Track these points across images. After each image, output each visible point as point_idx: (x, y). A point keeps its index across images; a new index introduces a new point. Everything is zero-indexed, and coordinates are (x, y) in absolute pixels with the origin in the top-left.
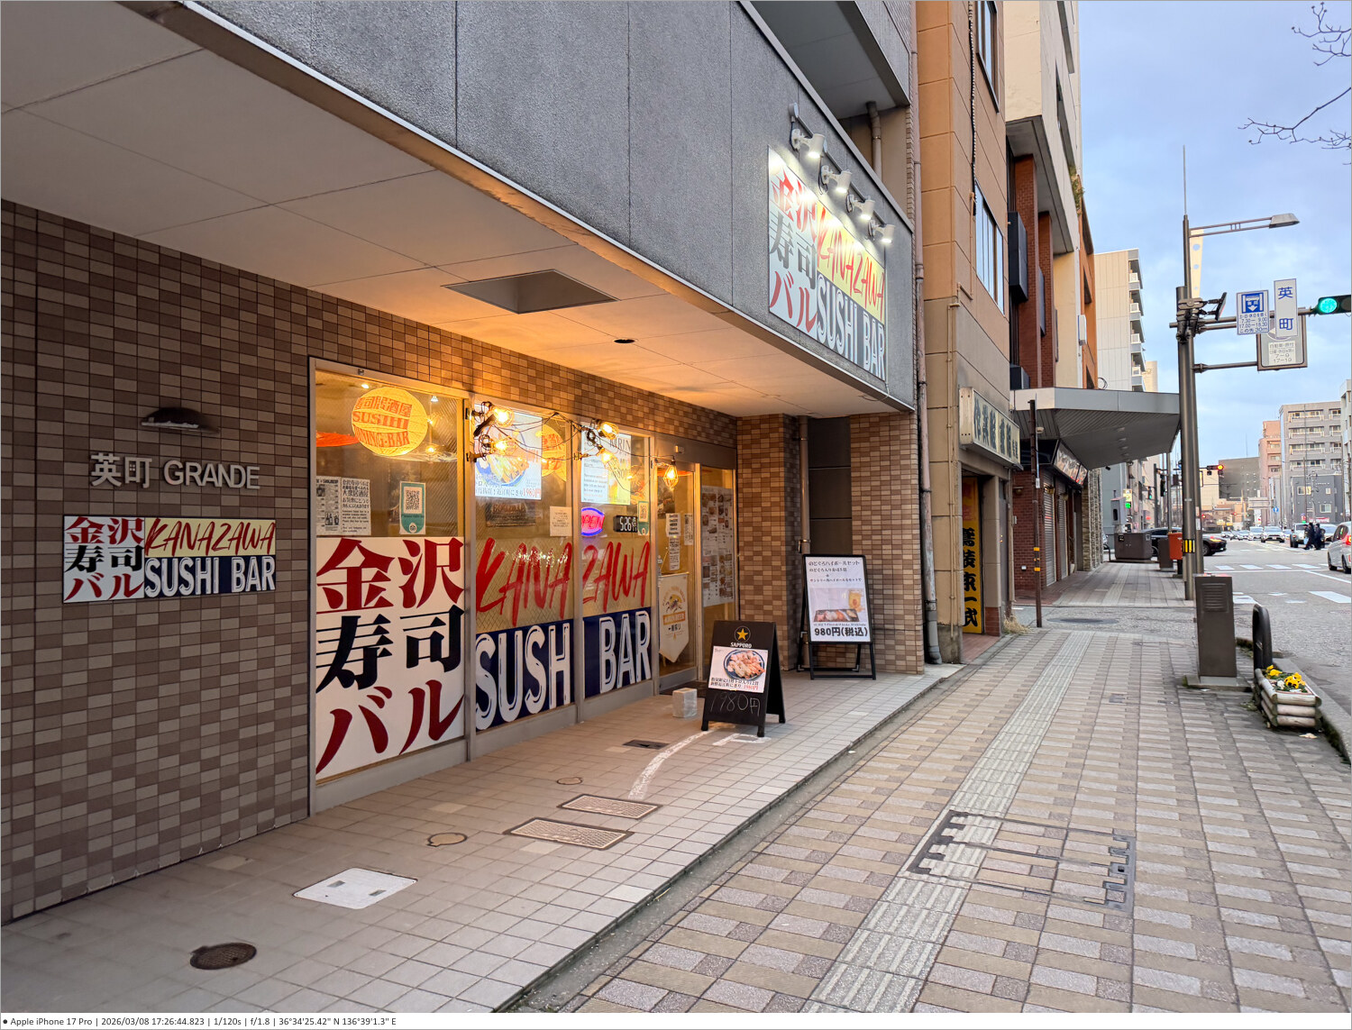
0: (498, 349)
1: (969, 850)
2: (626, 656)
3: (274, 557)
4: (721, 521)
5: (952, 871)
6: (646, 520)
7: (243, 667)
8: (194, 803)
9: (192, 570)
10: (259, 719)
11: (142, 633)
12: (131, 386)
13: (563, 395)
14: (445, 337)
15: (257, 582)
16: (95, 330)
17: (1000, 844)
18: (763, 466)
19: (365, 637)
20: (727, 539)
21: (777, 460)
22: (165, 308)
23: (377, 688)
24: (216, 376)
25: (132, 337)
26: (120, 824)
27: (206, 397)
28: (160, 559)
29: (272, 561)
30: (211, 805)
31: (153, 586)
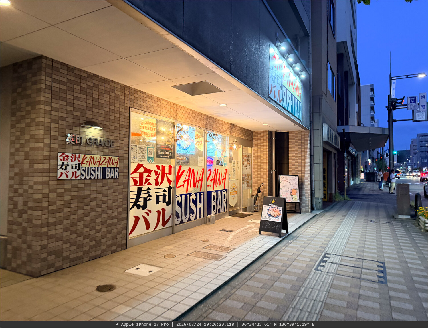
0: (184, 107)
1: (333, 265)
2: (219, 204)
3: (118, 168)
4: (248, 163)
5: (328, 270)
6: (226, 162)
7: (109, 201)
8: (93, 243)
9: (94, 171)
10: (113, 218)
11: (79, 190)
12: (78, 114)
13: (202, 122)
14: (169, 103)
15: (113, 176)
16: (69, 96)
17: (342, 263)
18: (261, 146)
19: (144, 194)
20: (250, 169)
21: (266, 145)
22: (88, 90)
23: (147, 210)
24: (103, 112)
25: (79, 99)
26: (72, 248)
27: (100, 118)
28: (85, 167)
29: (118, 169)
30: (98, 244)
31: (83, 175)
